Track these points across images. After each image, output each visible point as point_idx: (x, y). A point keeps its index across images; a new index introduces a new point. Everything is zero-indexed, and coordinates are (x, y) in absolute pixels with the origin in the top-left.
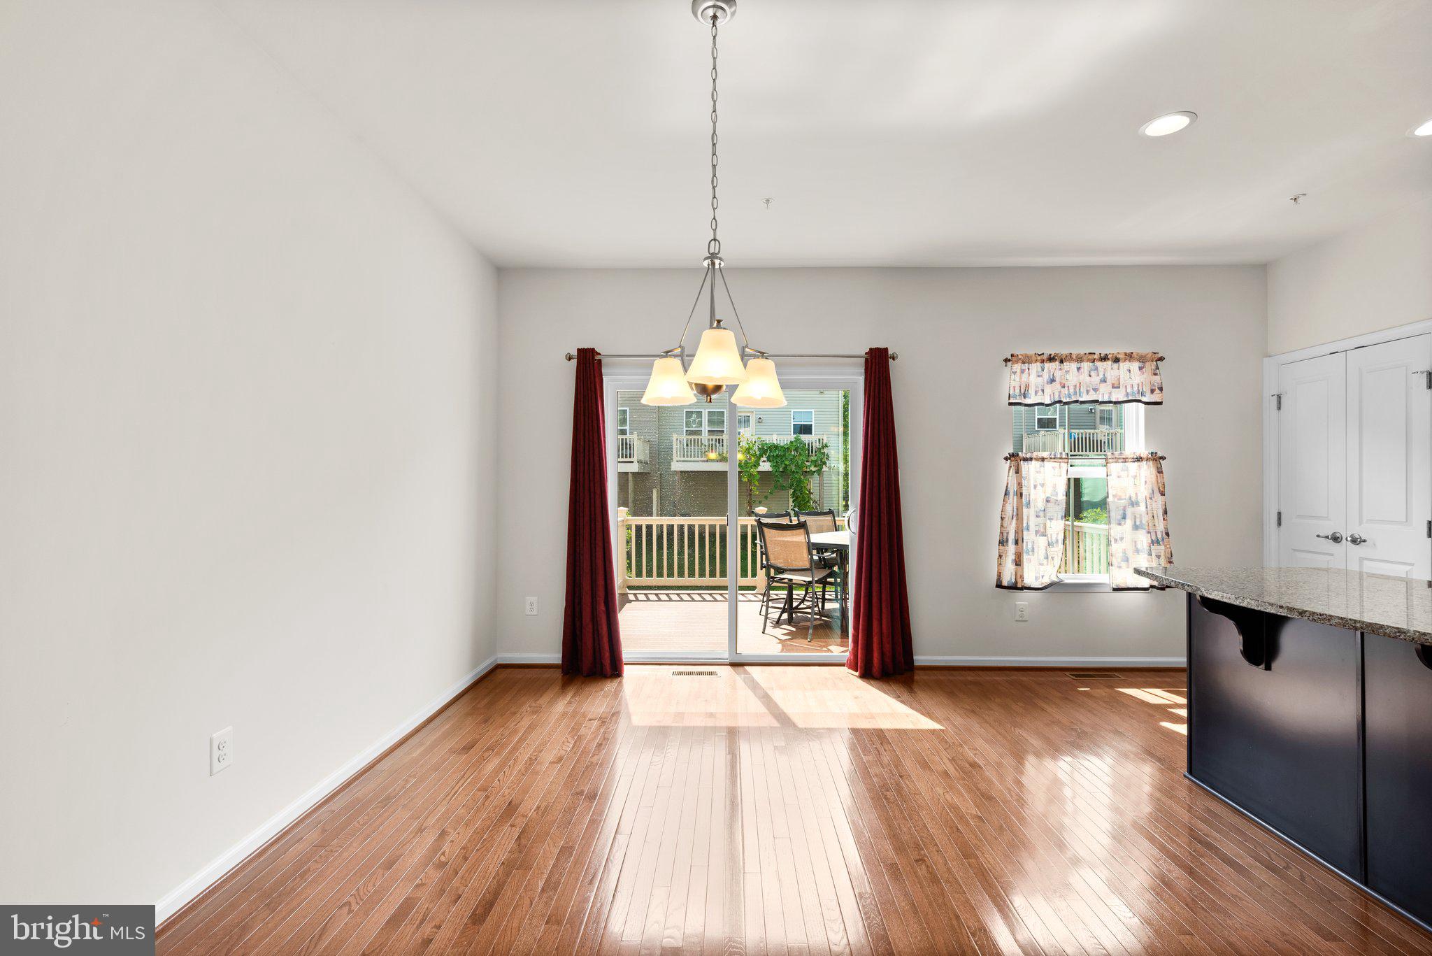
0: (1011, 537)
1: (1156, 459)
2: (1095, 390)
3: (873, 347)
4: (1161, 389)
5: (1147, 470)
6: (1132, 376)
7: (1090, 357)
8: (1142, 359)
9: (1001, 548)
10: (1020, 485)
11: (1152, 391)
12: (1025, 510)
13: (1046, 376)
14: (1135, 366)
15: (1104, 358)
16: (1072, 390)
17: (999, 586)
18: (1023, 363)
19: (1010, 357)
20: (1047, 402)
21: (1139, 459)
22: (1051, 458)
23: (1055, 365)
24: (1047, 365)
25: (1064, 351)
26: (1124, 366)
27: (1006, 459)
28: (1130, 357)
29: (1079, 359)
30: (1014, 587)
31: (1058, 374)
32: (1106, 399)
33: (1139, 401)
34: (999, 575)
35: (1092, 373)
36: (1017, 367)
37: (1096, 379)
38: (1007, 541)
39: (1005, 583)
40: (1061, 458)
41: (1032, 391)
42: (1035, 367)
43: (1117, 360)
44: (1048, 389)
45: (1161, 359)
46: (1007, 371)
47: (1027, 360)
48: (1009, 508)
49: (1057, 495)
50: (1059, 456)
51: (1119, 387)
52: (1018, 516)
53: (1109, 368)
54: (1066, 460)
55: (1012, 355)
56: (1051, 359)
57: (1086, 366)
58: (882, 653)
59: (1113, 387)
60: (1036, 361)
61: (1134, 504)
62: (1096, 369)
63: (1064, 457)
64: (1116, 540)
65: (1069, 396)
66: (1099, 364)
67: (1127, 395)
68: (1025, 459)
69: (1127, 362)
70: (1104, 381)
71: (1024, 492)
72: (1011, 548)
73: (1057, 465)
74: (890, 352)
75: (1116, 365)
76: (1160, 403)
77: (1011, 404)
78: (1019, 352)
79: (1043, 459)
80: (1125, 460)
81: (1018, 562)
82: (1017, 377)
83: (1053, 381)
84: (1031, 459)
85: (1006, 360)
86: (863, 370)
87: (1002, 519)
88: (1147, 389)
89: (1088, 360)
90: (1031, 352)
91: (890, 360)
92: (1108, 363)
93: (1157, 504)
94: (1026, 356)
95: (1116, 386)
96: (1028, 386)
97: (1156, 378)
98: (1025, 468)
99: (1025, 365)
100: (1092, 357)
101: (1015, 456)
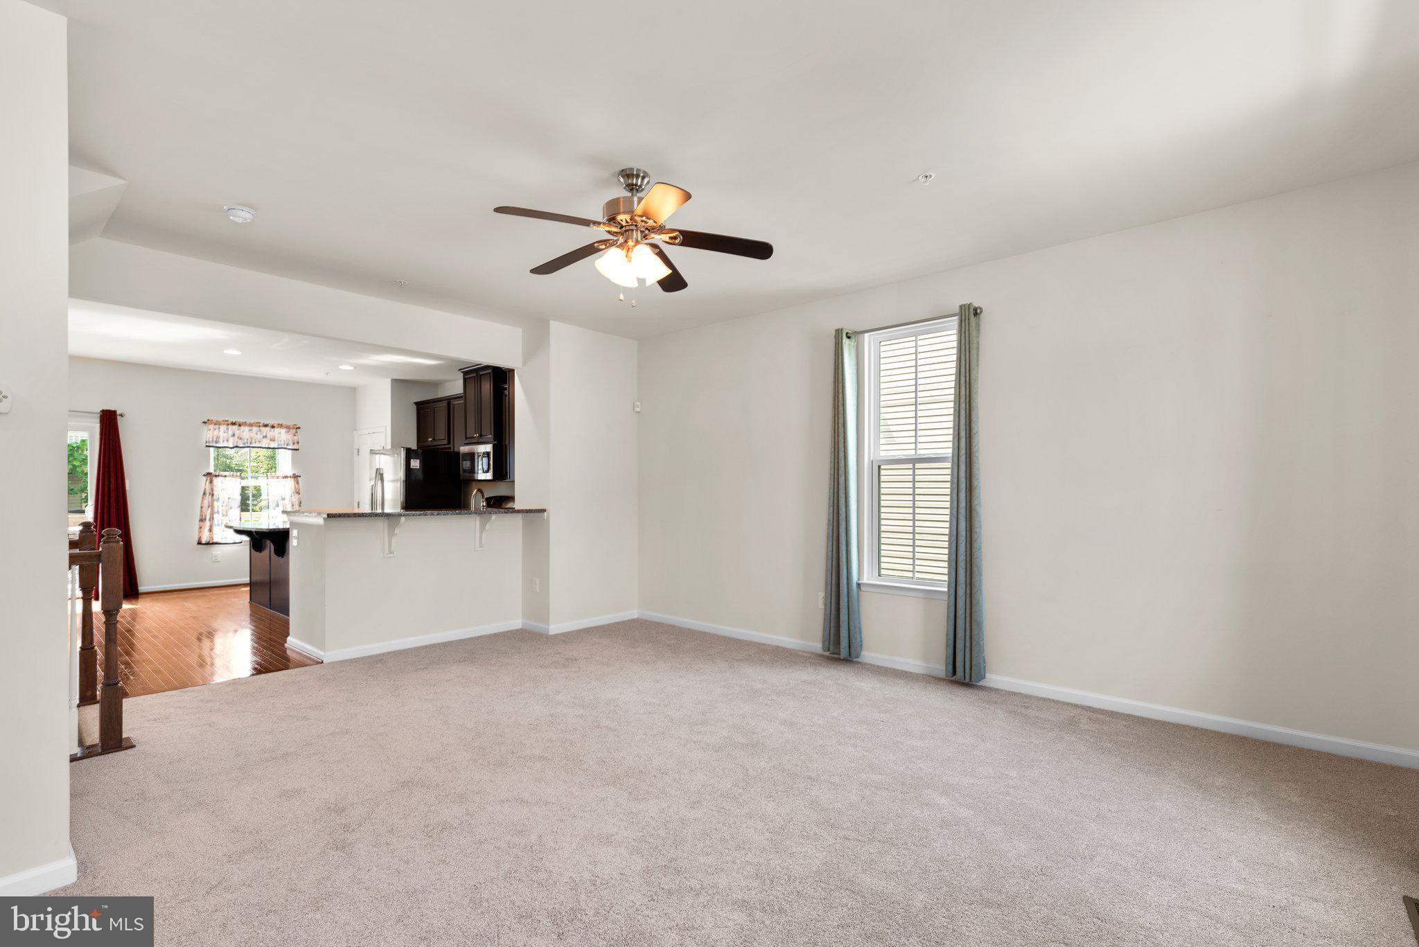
0: (208, 517)
1: (295, 477)
2: (260, 442)
3: (105, 409)
4: (298, 443)
5: (290, 483)
6: (282, 436)
8: (288, 427)
9: (201, 523)
10: (212, 490)
11: (294, 444)
12: (215, 503)
13: (230, 433)
14: (283, 431)
15: (266, 426)
16: (245, 441)
17: (200, 543)
18: (215, 424)
19: (206, 421)
20: (231, 446)
21: (286, 477)
22: (230, 476)
23: (235, 427)
24: (230, 427)
25: (241, 420)
26: (277, 430)
27: (204, 476)
28: (281, 426)
29: (251, 425)
30: (208, 544)
31: (237, 433)
32: (267, 446)
33: (286, 448)
34: (200, 538)
35: (259, 433)
36: (212, 427)
37: (260, 436)
38: (205, 519)
39: (203, 542)
40: (237, 476)
41: (221, 440)
42: (223, 428)
43: (273, 427)
44: (231, 440)
45: (299, 428)
46: (205, 427)
47: (218, 423)
48: (206, 503)
49: (234, 497)
51: (274, 440)
52: (211, 506)
53: (269, 431)
55: (209, 420)
56: (233, 424)
57: (255, 429)
59: (271, 440)
60: (224, 424)
61: (284, 499)
62: (260, 431)
65: (244, 444)
66: (262, 428)
67: (279, 445)
68: (216, 476)
69: (279, 429)
70: (265, 437)
71: (215, 493)
72: (207, 523)
73: (234, 479)
74: (118, 413)
75: (272, 430)
76: (298, 450)
77: (207, 446)
78: (214, 418)
79: (225, 476)
80: (278, 477)
81: (210, 530)
82: (211, 432)
83: (234, 435)
84: (218, 476)
86: (98, 420)
87: (202, 508)
88: (291, 442)
89: (256, 426)
90: (220, 419)
91: (119, 418)
92: (268, 428)
93: (295, 499)
94: (217, 421)
95: (272, 440)
96: (218, 437)
97: (296, 438)
98: (216, 480)
99: (217, 427)
100: (258, 425)
101: (209, 474)
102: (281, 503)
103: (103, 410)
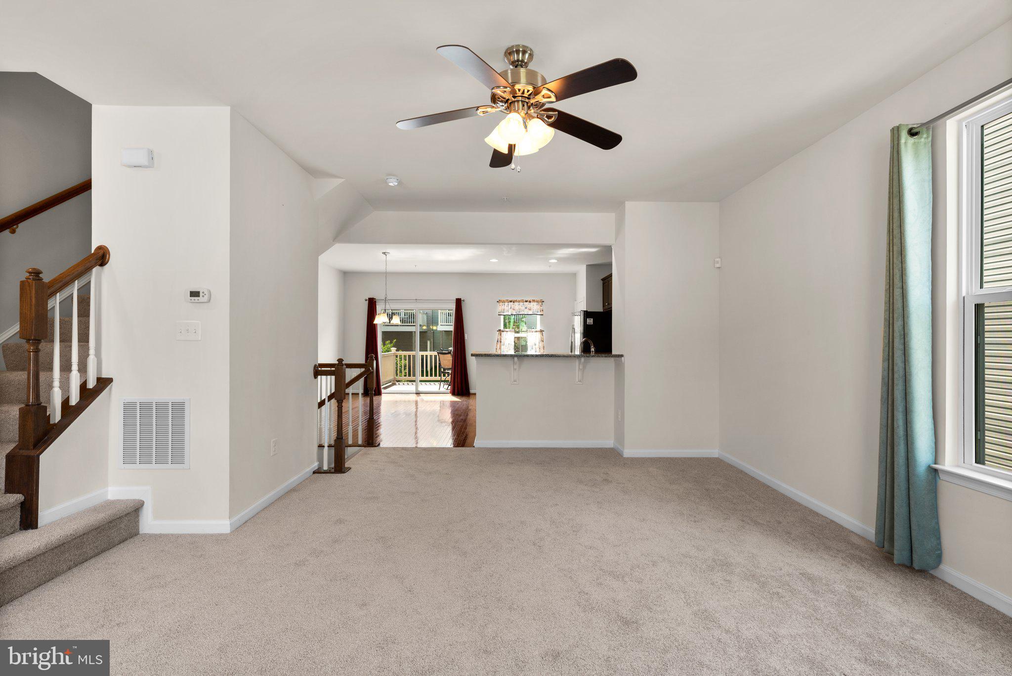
1: (541, 331)
2: (524, 311)
4: (543, 311)
5: (538, 335)
6: (535, 307)
8: (537, 302)
10: (501, 339)
11: (541, 311)
12: (503, 346)
13: (510, 307)
14: (535, 304)
15: (526, 301)
16: (517, 311)
20: (510, 314)
21: (537, 332)
22: (510, 331)
23: (512, 303)
24: (510, 303)
26: (532, 304)
28: (534, 301)
29: (519, 302)
31: (513, 306)
32: (527, 313)
33: (537, 314)
35: (523, 306)
36: (501, 304)
37: (524, 308)
40: (512, 331)
42: (506, 304)
43: (530, 302)
44: (510, 311)
45: (543, 302)
46: (498, 305)
47: (504, 302)
48: (499, 346)
49: (511, 342)
55: (500, 300)
56: (511, 301)
57: (521, 303)
58: (458, 388)
60: (506, 302)
62: (524, 304)
65: (516, 313)
67: (534, 312)
68: (503, 331)
70: (526, 308)
71: (502, 341)
73: (511, 333)
74: (463, 299)
76: (544, 315)
77: (499, 315)
78: (502, 299)
79: (508, 332)
80: (533, 332)
82: (500, 307)
85: (498, 302)
86: (454, 304)
88: (539, 311)
90: (505, 299)
91: (463, 302)
92: (528, 303)
93: (541, 344)
95: (530, 310)
96: (504, 310)
97: (542, 307)
98: (502, 333)
99: (503, 303)
100: (522, 301)
101: (500, 330)
102: (534, 347)
103: (456, 299)
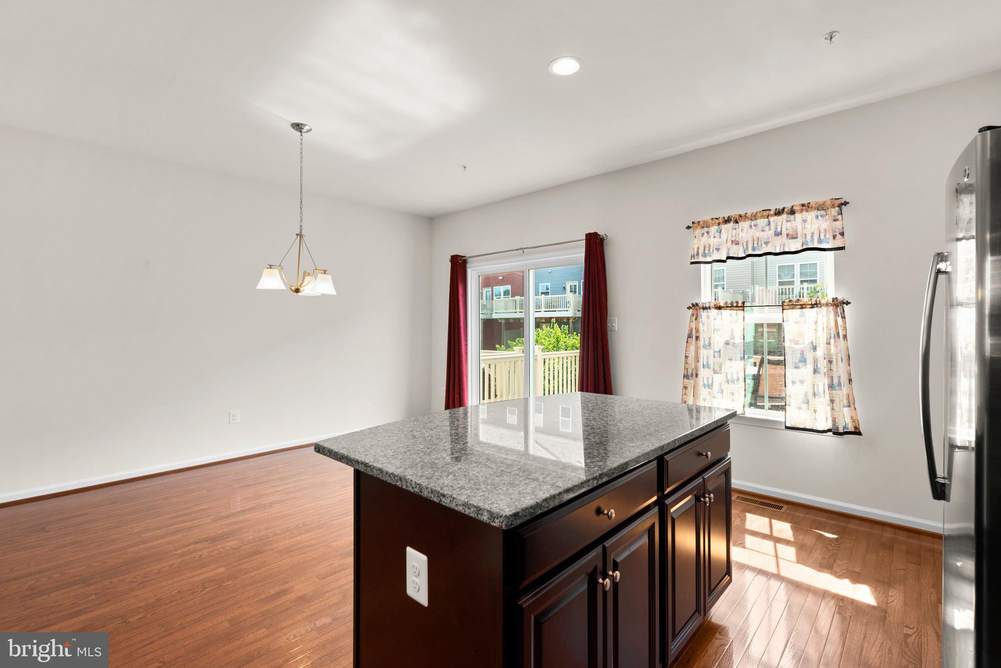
1: (838, 304)
2: (769, 243)
3: (591, 232)
4: (842, 234)
5: (827, 315)
6: (807, 226)
7: (766, 213)
8: (821, 207)
9: (686, 380)
10: (697, 331)
11: (834, 237)
13: (723, 236)
14: (810, 216)
15: (778, 213)
18: (703, 227)
19: (691, 225)
20: (724, 258)
21: (818, 305)
22: (727, 307)
23: (731, 225)
24: (724, 227)
25: (734, 212)
26: (801, 216)
27: (689, 308)
28: (806, 207)
29: (754, 217)
31: (732, 233)
32: (779, 250)
33: (819, 248)
35: (766, 228)
36: (698, 232)
37: (769, 233)
38: (692, 375)
40: (737, 306)
41: (711, 250)
42: (713, 230)
43: (793, 212)
44: (725, 247)
45: (846, 203)
46: (691, 235)
47: (706, 225)
48: (691, 350)
49: (734, 339)
50: (735, 305)
51: (797, 238)
53: (784, 221)
54: (742, 308)
55: (693, 223)
56: (727, 221)
57: (762, 222)
59: (789, 238)
60: (713, 225)
61: (814, 348)
62: (771, 223)
63: (740, 305)
64: (794, 383)
65: (744, 251)
66: (774, 218)
68: (704, 308)
69: (804, 213)
70: (778, 233)
71: (701, 335)
73: (734, 312)
75: (791, 217)
76: (842, 248)
77: (692, 263)
80: (804, 307)
81: (695, 392)
82: (696, 241)
83: (729, 239)
85: (688, 228)
87: (686, 357)
88: (829, 236)
89: (762, 217)
90: (708, 218)
91: (605, 241)
92: (784, 216)
94: (704, 222)
95: (793, 237)
96: (708, 246)
97: (838, 224)
98: (704, 314)
99: (706, 229)
100: (766, 214)
101: (695, 306)
102: (809, 356)
103: (587, 235)
